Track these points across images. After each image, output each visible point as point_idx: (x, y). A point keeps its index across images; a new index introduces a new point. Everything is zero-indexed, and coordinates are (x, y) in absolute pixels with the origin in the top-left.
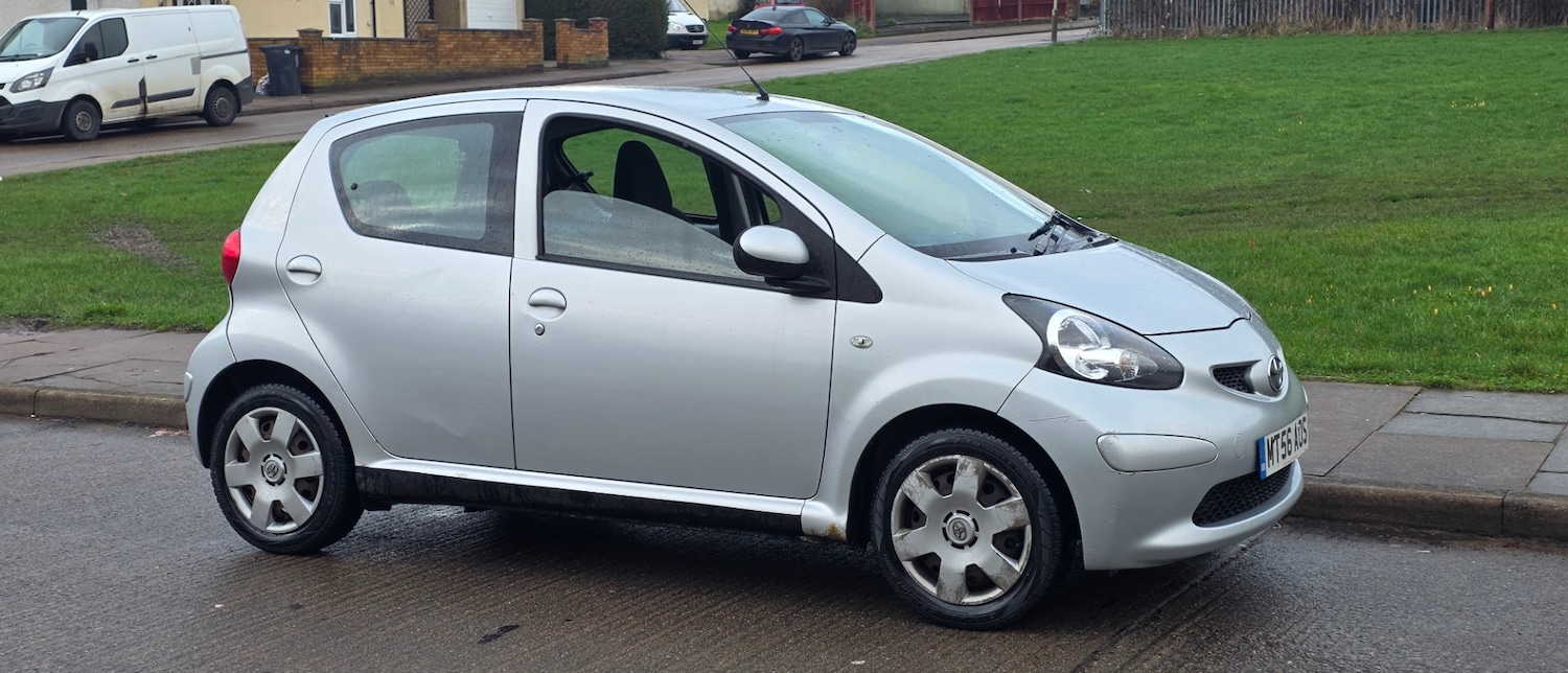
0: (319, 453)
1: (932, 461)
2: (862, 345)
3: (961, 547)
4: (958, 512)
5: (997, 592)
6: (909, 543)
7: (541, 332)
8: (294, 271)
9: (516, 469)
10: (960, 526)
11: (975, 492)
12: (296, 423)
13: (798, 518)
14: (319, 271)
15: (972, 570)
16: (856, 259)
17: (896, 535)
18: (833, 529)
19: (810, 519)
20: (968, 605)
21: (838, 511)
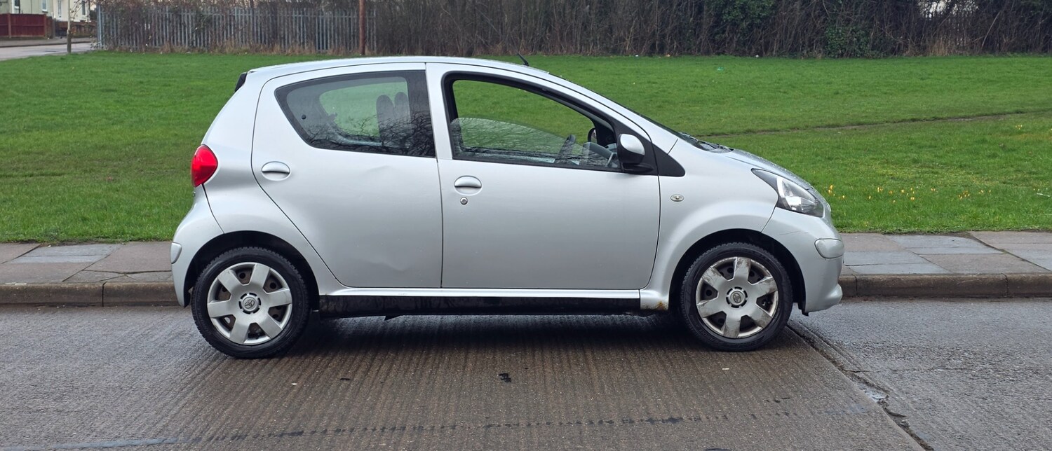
0: (289, 289)
1: (720, 261)
2: (677, 200)
3: (737, 307)
4: (736, 288)
5: (758, 329)
6: (705, 308)
7: (464, 203)
8: (265, 172)
9: (441, 288)
10: (737, 295)
11: (747, 275)
12: (270, 271)
13: (638, 300)
14: (288, 171)
15: (745, 318)
16: (667, 152)
17: (699, 304)
18: (661, 304)
19: (646, 300)
20: (742, 338)
21: (663, 293)
